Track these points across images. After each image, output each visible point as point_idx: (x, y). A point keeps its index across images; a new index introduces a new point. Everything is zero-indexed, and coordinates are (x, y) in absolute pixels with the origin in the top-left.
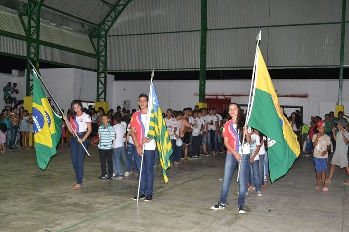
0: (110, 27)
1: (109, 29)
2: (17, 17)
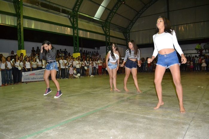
0: (130, 29)
1: (130, 30)
2: (101, 28)
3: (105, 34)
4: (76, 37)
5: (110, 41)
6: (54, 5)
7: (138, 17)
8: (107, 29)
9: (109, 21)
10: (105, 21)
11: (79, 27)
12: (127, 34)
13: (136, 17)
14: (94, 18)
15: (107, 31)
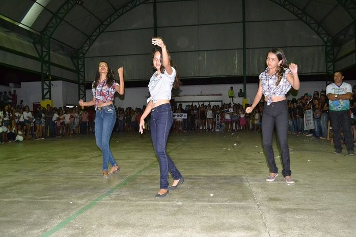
3: (40, 59)
5: (50, 73)
7: (101, 29)
8: (44, 49)
9: (49, 34)
10: (40, 32)
12: (79, 61)
13: (98, 31)
14: (20, 25)
15: (44, 54)
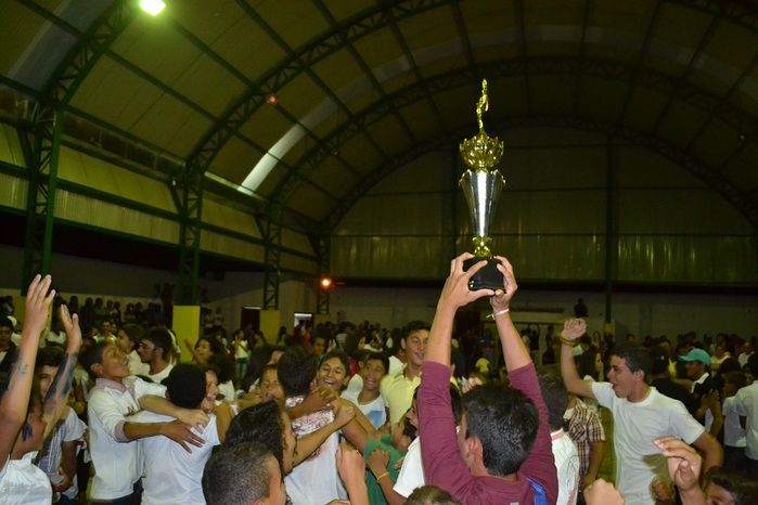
3: (266, 243)
4: (191, 253)
5: (279, 265)
6: (139, 146)
8: (272, 226)
9: (282, 201)
11: (204, 219)
14: (240, 189)
15: (272, 233)
